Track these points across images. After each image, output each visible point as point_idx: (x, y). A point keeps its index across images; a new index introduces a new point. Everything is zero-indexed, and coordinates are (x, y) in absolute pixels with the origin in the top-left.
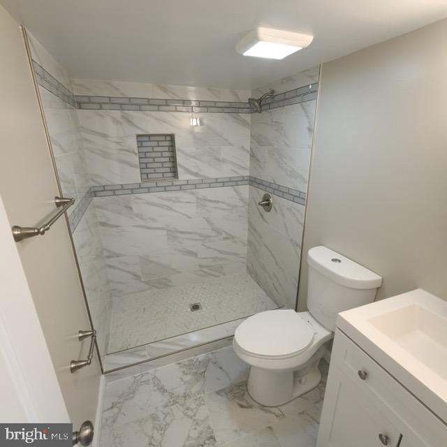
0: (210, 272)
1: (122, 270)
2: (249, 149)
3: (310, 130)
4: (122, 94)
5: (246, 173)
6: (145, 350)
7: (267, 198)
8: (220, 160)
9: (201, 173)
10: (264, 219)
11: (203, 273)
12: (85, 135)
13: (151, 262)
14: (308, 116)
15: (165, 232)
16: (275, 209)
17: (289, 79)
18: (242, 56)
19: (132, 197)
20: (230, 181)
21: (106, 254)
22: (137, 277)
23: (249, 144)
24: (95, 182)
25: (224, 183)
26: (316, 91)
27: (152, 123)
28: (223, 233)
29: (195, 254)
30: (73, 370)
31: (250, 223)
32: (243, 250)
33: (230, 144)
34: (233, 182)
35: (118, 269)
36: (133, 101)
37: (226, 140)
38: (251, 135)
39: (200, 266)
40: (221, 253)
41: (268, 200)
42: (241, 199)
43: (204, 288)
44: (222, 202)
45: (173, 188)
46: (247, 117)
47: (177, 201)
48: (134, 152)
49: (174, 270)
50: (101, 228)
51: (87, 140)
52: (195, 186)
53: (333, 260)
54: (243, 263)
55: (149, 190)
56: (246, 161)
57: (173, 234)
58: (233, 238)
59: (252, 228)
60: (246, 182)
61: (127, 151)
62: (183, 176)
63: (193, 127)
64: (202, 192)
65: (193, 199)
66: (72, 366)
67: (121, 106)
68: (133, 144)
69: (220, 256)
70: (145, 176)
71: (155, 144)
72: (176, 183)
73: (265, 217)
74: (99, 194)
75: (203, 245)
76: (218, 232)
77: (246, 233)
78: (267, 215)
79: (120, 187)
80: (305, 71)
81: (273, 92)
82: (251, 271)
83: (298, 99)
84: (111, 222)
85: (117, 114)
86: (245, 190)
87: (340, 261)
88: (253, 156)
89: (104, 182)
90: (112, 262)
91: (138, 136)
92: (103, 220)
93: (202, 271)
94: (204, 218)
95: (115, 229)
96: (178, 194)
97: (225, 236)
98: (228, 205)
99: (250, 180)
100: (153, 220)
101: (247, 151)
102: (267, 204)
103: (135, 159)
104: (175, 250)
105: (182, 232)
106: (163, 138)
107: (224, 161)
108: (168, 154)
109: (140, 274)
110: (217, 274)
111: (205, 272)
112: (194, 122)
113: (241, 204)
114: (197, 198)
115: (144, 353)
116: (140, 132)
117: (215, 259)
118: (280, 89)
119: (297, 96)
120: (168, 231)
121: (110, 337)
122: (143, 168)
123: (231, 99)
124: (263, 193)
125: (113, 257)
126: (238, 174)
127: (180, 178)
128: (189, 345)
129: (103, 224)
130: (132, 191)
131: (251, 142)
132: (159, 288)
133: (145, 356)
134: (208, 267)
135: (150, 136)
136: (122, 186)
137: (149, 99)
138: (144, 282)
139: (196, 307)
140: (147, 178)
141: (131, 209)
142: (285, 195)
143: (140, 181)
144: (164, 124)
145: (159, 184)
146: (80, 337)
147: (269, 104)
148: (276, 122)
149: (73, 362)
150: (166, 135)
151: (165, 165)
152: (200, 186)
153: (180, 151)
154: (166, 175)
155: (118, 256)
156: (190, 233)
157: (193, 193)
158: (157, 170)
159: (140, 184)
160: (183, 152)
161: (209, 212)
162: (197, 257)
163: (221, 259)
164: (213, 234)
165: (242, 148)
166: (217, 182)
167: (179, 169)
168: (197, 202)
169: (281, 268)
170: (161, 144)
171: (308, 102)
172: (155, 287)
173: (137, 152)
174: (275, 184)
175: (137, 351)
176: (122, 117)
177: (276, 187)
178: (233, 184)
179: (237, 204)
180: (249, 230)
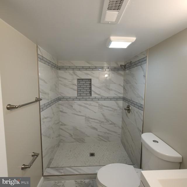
0: (103, 139)
1: (66, 132)
2: (123, 86)
3: (144, 76)
4: (74, 65)
5: (122, 96)
6: (63, 170)
7: (128, 107)
8: (109, 89)
9: (101, 94)
10: (128, 117)
11: (99, 139)
13: (77, 130)
14: (143, 71)
15: (84, 118)
16: (132, 112)
17: (136, 56)
19: (73, 102)
20: (114, 98)
21: (60, 123)
22: (71, 136)
23: (123, 83)
24: (61, 95)
25: (111, 99)
26: (146, 60)
27: (83, 75)
28: (110, 121)
29: (97, 130)
30: (22, 169)
31: (123, 118)
32: (120, 131)
33: (115, 83)
35: (64, 130)
36: (77, 67)
37: (113, 81)
38: (124, 80)
39: (98, 135)
40: (109, 131)
41: (129, 108)
42: (119, 107)
43: (99, 146)
44: (110, 107)
45: (89, 100)
46: (122, 73)
47: (90, 105)
48: (75, 85)
49: (86, 135)
50: (60, 113)
51: (60, 80)
52: (99, 99)
53: (154, 141)
54: (119, 137)
55: (80, 100)
56: (122, 91)
57: (87, 119)
58: (114, 124)
60: (121, 99)
61: (73, 84)
62: (93, 95)
64: (101, 102)
65: (97, 105)
66: (23, 167)
67: (73, 69)
68: (76, 82)
69: (108, 132)
71: (84, 82)
72: (90, 98)
73: (128, 116)
74: (61, 100)
75: (100, 125)
76: (108, 121)
77: (121, 123)
78: (129, 114)
79: (69, 98)
80: (141, 53)
81: (131, 62)
82: (122, 142)
83: (140, 64)
84: (64, 111)
85: (71, 72)
86: (121, 103)
87: (157, 142)
88: (124, 88)
89: (63, 95)
90: (62, 127)
91: (78, 79)
92: (61, 110)
93: (99, 137)
94: (101, 113)
95: (65, 114)
96: (91, 102)
97: (111, 123)
98: (112, 109)
99: (123, 99)
100: (80, 112)
101: (122, 86)
102: (128, 110)
103: (76, 88)
104: (88, 126)
105: (91, 119)
106: (88, 80)
107: (111, 90)
108: (89, 86)
109: (72, 134)
110: (106, 140)
111: (100, 138)
113: (119, 109)
114: (99, 105)
115: (62, 171)
116: (79, 78)
117: (105, 133)
118: (133, 61)
120: (86, 117)
121: (53, 160)
122: (79, 91)
123: (115, 66)
124: (127, 104)
125: (63, 125)
126: (117, 95)
127: (92, 96)
128: (82, 172)
129: (61, 111)
130: (73, 100)
131: (124, 83)
132: (79, 142)
133: (62, 173)
134: (102, 136)
135: (83, 79)
136: (70, 97)
137: (83, 67)
138: (74, 138)
139: (92, 155)
140: (80, 95)
141: (72, 106)
142: (135, 106)
143: (76, 96)
144: (88, 75)
145: (84, 98)
146: (32, 155)
147: (130, 67)
148: (132, 74)
149: (24, 165)
150: (89, 79)
151: (88, 90)
152: (100, 100)
153: (93, 85)
154: (87, 94)
155: (65, 125)
156: (95, 119)
157: (97, 103)
158: (84, 92)
159: (76, 97)
160: (94, 86)
161: (104, 111)
162: (97, 131)
163: (108, 133)
164: (105, 121)
165: (120, 85)
166: (108, 99)
167: (92, 92)
168: (99, 106)
169: (134, 142)
170: (87, 82)
171: (143, 65)
172: (78, 141)
173: (77, 85)
174: (132, 100)
175: (59, 169)
176: (73, 72)
177: (132, 102)
178: (115, 100)
179: (117, 109)
180: (122, 121)
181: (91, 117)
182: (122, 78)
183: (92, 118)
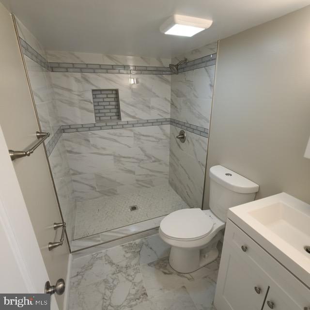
0: (144, 184)
1: (83, 183)
2: (170, 100)
3: (211, 86)
4: (82, 61)
5: (168, 116)
6: (99, 237)
7: (182, 133)
8: (149, 107)
9: (137, 116)
10: (180, 148)
12: (56, 90)
13: (103, 178)
14: (210, 76)
15: (112, 157)
16: (188, 141)
17: (197, 51)
18: (164, 34)
19: (89, 133)
20: (157, 122)
21: (72, 172)
22: (93, 188)
23: (170, 96)
24: (64, 122)
25: (153, 123)
26: (215, 59)
27: (103, 82)
28: (153, 158)
29: (133, 172)
30: (50, 249)
31: (171, 151)
32: (167, 169)
33: (158, 96)
34: (159, 122)
35: (81, 183)
36: (89, 66)
37: (154, 93)
38: (172, 90)
39: (137, 180)
40: (151, 171)
41: (183, 135)
42: (165, 134)
43: (140, 196)
44: (151, 136)
45: (118, 127)
46: (169, 78)
47: (120, 135)
48: (90, 102)
49: (119, 183)
50: (68, 154)
51: (57, 94)
52: (133, 125)
53: (227, 174)
54: (166, 178)
55: (101, 128)
56: (168, 108)
57: (118, 158)
58: (159, 161)
59: (172, 154)
60: (168, 123)
61: (86, 101)
62: (124, 119)
63: (131, 85)
64: (137, 129)
65: (132, 134)
66: (50, 246)
67: (81, 70)
68: (89, 96)
69: (151, 173)
70: (98, 118)
71: (105, 96)
72: (119, 123)
74: (66, 131)
75: (139, 166)
76: (149, 157)
77: (168, 157)
78: (182, 145)
80: (207, 45)
81: (186, 60)
82: (172, 184)
83: (203, 65)
84: (75, 151)
85: (78, 75)
86: (167, 128)
87: (231, 175)
88: (172, 104)
89: (70, 123)
91: (93, 91)
92: (69, 149)
93: (138, 184)
94: (139, 147)
95: (77, 155)
96: (121, 131)
98: (156, 138)
99: (171, 121)
100: (104, 149)
101: (169, 101)
102: (182, 137)
103: (91, 107)
104: (119, 169)
105: (124, 157)
106: (111, 92)
107: (153, 108)
108: (114, 103)
109: (95, 186)
110: (149, 186)
111: (140, 185)
112: (132, 81)
113: (164, 137)
114: (135, 134)
115: (99, 239)
116: (95, 88)
117: (147, 175)
118: (191, 58)
119: (203, 62)
120: (115, 156)
121: (76, 229)
122: (97, 112)
124: (179, 130)
125: (76, 174)
126: (162, 117)
127: (122, 120)
128: (129, 233)
129: (70, 152)
130: (90, 129)
131: (171, 95)
132: (109, 196)
133: (99, 241)
134: (142, 181)
135: (101, 90)
136: (82, 125)
137: (100, 65)
138: (98, 191)
139: (134, 208)
140: (100, 120)
141: (88, 141)
142: (195, 131)
143: (95, 122)
144: (111, 82)
145: (108, 124)
146: (54, 227)
147: (184, 68)
148: (188, 81)
149: (50, 243)
150: (112, 90)
151: (112, 111)
152: (136, 125)
153: (122, 101)
154: (112, 118)
155: (80, 173)
156: (130, 158)
157: (131, 131)
158: (107, 114)
159: (95, 124)
160: (124, 102)
161: (143, 143)
162: (134, 174)
163: (151, 176)
164: (146, 158)
165: (166, 99)
166: (148, 123)
167: (121, 113)
168: (134, 136)
169: (192, 181)
170: (109, 96)
171: (210, 67)
172: (106, 195)
173: (92, 101)
174: (188, 123)
175: (93, 238)
176: (82, 77)
177: (188, 126)
178: (159, 123)
179: (162, 138)
180: (170, 155)
181: (123, 156)
182: (169, 87)
183: (126, 156)
